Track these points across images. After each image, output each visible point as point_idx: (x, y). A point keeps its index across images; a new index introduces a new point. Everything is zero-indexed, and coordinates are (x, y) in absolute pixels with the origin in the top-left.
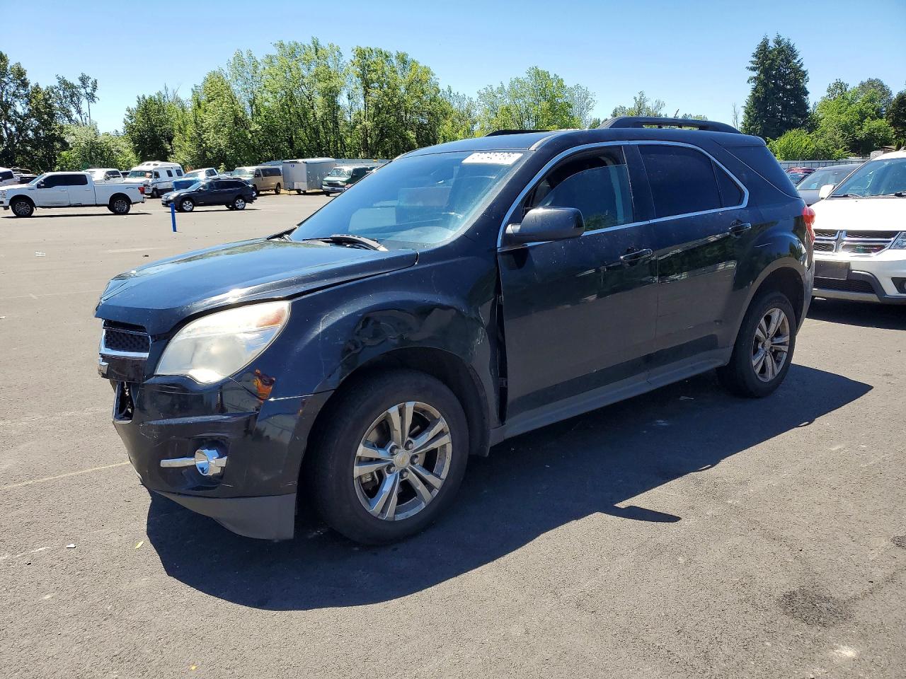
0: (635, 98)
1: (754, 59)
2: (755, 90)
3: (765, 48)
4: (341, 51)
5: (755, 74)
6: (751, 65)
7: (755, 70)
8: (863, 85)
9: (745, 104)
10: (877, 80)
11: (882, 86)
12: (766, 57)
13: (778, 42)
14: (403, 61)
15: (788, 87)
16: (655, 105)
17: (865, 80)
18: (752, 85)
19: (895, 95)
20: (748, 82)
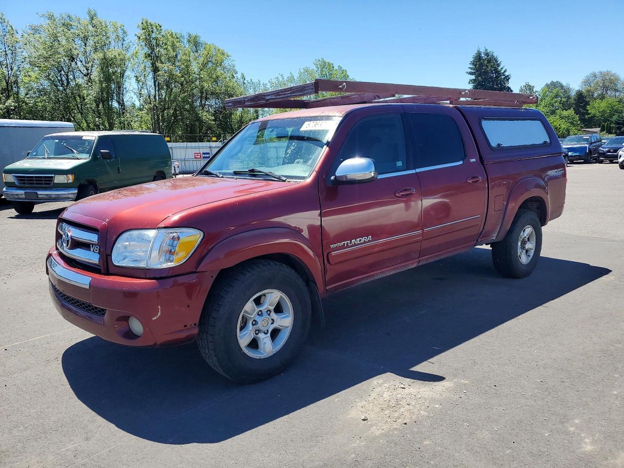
1: (471, 66)
3: (480, 58)
4: (125, 29)
5: (473, 77)
6: (470, 70)
7: (473, 75)
8: (547, 86)
10: (557, 82)
11: (562, 86)
12: (481, 65)
13: (487, 54)
14: (196, 43)
17: (549, 82)
20: (469, 83)
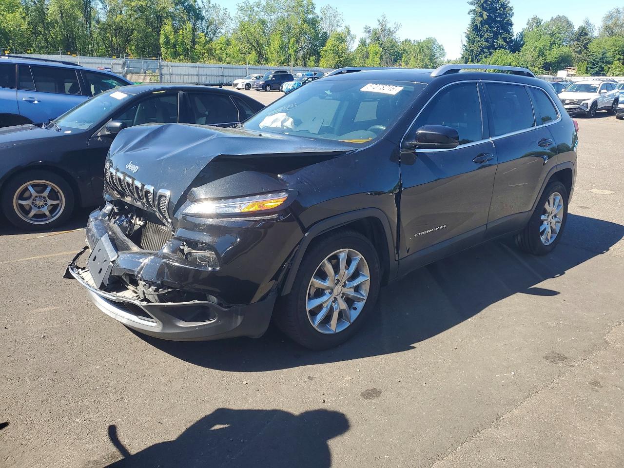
0: (379, 20)
2: (473, 20)
7: (474, 5)
8: (552, 19)
9: (466, 31)
10: (564, 17)
11: (568, 22)
15: (499, 19)
16: (394, 26)
17: (555, 17)
18: (472, 16)
19: (576, 29)
20: (469, 13)
